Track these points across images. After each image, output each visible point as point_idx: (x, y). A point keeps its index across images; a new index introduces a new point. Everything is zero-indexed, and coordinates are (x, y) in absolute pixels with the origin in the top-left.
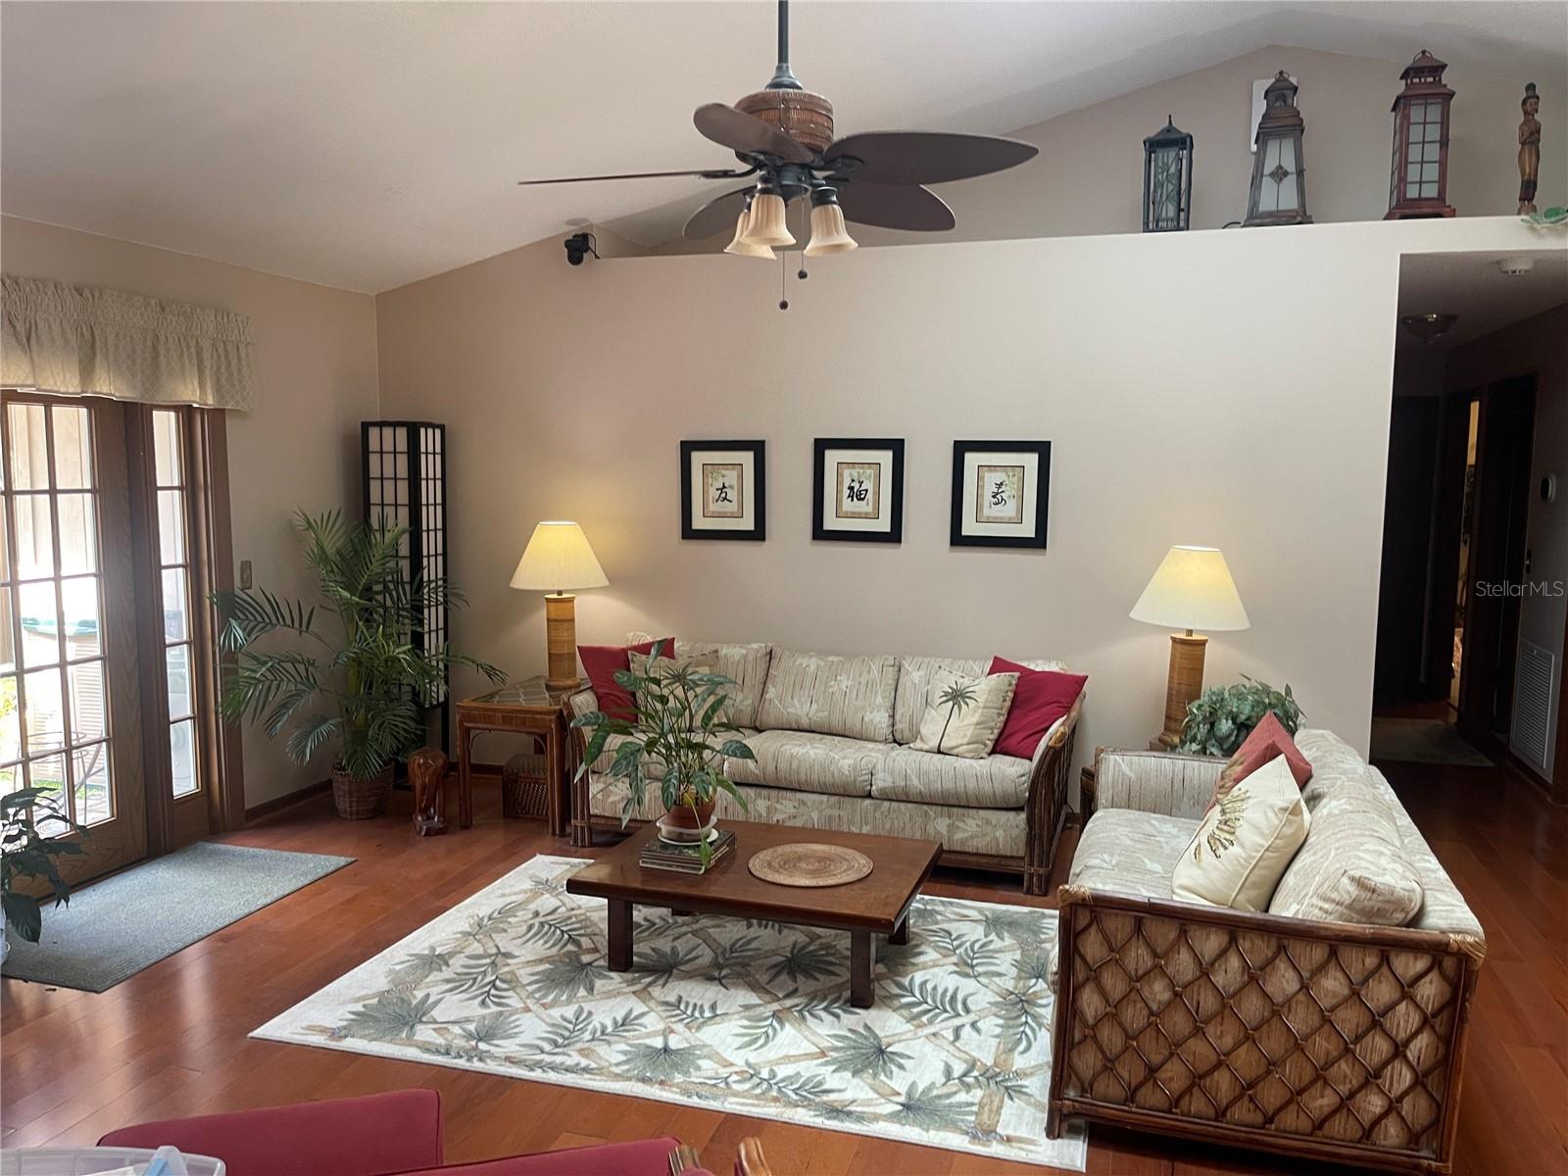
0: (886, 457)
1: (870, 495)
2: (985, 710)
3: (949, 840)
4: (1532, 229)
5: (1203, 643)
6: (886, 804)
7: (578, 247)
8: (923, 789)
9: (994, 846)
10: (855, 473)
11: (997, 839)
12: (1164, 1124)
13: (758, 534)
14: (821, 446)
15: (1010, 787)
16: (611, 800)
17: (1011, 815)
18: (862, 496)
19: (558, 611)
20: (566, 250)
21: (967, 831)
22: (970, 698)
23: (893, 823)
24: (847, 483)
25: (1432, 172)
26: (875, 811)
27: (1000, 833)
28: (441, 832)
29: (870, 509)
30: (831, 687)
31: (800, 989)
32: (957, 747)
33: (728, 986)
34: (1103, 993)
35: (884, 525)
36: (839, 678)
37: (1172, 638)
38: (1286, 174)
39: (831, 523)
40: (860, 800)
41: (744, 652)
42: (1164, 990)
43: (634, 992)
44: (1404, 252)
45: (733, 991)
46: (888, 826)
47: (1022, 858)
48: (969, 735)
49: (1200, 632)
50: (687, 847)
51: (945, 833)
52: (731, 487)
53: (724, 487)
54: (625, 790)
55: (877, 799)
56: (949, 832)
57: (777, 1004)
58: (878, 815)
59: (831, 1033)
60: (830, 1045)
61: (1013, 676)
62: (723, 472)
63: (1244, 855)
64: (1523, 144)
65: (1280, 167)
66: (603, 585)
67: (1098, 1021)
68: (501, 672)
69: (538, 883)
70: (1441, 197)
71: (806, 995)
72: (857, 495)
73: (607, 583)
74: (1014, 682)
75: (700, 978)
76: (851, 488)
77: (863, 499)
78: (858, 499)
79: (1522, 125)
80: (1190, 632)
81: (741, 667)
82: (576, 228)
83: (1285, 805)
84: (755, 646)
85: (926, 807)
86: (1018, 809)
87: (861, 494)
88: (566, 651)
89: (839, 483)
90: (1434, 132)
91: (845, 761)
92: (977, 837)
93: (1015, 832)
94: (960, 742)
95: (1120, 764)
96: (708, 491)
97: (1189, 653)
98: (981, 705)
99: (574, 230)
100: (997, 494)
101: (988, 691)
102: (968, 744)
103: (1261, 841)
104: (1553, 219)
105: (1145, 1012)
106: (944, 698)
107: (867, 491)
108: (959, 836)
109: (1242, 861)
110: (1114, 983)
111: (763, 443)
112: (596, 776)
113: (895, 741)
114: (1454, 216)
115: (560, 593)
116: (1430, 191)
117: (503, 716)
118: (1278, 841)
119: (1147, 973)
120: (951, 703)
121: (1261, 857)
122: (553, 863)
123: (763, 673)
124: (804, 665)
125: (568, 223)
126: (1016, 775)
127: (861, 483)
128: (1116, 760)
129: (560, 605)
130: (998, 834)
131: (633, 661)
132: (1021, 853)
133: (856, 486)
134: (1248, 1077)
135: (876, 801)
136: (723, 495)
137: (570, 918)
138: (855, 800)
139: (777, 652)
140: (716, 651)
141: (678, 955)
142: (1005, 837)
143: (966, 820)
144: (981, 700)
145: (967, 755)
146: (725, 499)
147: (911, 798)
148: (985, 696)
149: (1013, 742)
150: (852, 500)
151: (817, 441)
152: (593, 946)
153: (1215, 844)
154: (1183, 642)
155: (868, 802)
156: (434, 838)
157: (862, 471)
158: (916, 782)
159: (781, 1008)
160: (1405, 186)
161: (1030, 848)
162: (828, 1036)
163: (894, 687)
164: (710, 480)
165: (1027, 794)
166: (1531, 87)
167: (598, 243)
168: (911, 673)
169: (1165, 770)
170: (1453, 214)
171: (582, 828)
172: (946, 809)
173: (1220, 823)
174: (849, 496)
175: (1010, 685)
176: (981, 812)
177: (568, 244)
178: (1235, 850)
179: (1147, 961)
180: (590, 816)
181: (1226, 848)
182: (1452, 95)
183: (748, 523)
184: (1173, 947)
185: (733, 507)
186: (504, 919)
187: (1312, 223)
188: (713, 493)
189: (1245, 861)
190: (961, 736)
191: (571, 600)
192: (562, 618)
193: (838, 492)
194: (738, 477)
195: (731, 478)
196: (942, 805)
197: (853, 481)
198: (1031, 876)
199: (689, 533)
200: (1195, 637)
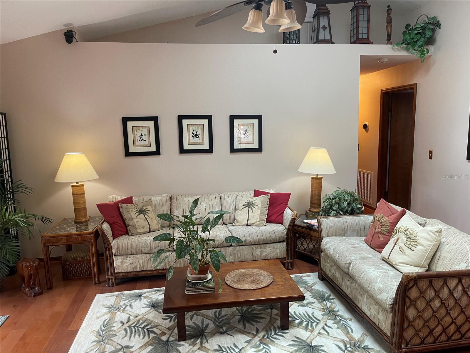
0: (205, 122)
1: (200, 136)
2: (262, 209)
3: (261, 256)
4: (393, 49)
5: (321, 179)
6: (238, 247)
7: (69, 36)
8: (251, 240)
9: (276, 255)
10: (194, 128)
11: (277, 253)
12: (433, 347)
13: (157, 153)
14: (181, 118)
15: (281, 234)
16: (125, 265)
17: (281, 243)
18: (198, 136)
19: (77, 191)
20: (65, 37)
21: (267, 252)
22: (255, 205)
23: (241, 254)
24: (191, 132)
25: (365, 30)
26: (234, 251)
27: (278, 251)
28: (41, 293)
29: (201, 141)
30: (200, 207)
31: (259, 328)
32: (255, 223)
33: (233, 335)
34: (416, 308)
35: (206, 146)
36: (201, 204)
37: (311, 177)
38: (326, 28)
39: (186, 147)
40: (228, 248)
41: (161, 198)
42: (438, 303)
43: (199, 349)
44: (361, 54)
45: (235, 336)
46: (239, 255)
47: (285, 258)
48: (259, 218)
49: (320, 175)
50: (203, 282)
51: (259, 254)
52: (145, 135)
53: (142, 135)
54: (131, 260)
55: (234, 246)
56: (260, 253)
57: (256, 337)
58: (235, 252)
59: (288, 344)
60: (293, 350)
61: (268, 196)
62: (141, 129)
63: (424, 249)
64: (387, 23)
65: (324, 25)
66: (97, 178)
67: (415, 319)
68: (50, 219)
69: (109, 308)
70: (368, 38)
71: (263, 330)
72: (195, 136)
73: (98, 177)
74: (269, 198)
75: (217, 334)
76: (193, 134)
77: (198, 137)
78: (196, 138)
79: (387, 18)
80: (317, 175)
81: (161, 204)
82: (66, 28)
83: (437, 230)
84: (164, 195)
85: (252, 246)
86: (283, 241)
87: (197, 136)
88: (82, 207)
89: (188, 131)
90: (366, 18)
91: (222, 234)
92: (270, 253)
93: (283, 250)
94: (256, 221)
95: (327, 222)
96: (135, 137)
97: (317, 182)
98: (260, 207)
99: (66, 29)
100: (245, 133)
101: (261, 202)
102: (259, 221)
103: (431, 243)
104: (398, 46)
105: (432, 311)
106: (244, 206)
107: (199, 134)
108: (264, 254)
109: (424, 251)
110: (421, 305)
111: (157, 117)
112: (117, 257)
113: (224, 224)
114: (372, 44)
115: (77, 183)
116: (365, 36)
117: (66, 238)
118: (436, 242)
119: (433, 299)
120: (247, 208)
121: (431, 248)
122: (107, 297)
123: (170, 205)
124: (187, 200)
125: (65, 25)
126: (282, 230)
127: (197, 131)
128: (325, 220)
129: (78, 188)
130: (277, 251)
131: (121, 207)
132: (285, 256)
133: (195, 133)
134: (459, 324)
135: (234, 247)
136: (142, 138)
137: (139, 321)
138: (226, 248)
139: (174, 196)
140: (151, 199)
141: (199, 326)
142: (280, 252)
143: (266, 248)
144: (260, 205)
145: (260, 225)
146: (143, 140)
147: (247, 244)
148: (261, 204)
149: (273, 218)
150: (194, 138)
151: (179, 116)
152: (161, 332)
153: (409, 246)
154: (316, 178)
155: (231, 248)
156: (38, 297)
157: (197, 127)
158: (249, 238)
159: (260, 339)
160: (359, 34)
161: (288, 255)
162: (288, 346)
163: (220, 204)
164: (136, 132)
165: (286, 236)
166: (389, 6)
167: (77, 35)
168: (226, 199)
169: (341, 222)
170: (372, 43)
171: (112, 279)
172: (259, 245)
173: (407, 239)
174: (193, 137)
175: (268, 199)
176: (271, 244)
177: (65, 34)
178: (419, 247)
179: (433, 293)
180: (115, 273)
181: (415, 247)
182: (369, 6)
183: (153, 149)
184: (442, 287)
185: (146, 143)
186: (109, 329)
187: (335, 44)
188: (137, 138)
189: (426, 251)
190: (255, 219)
191: (83, 185)
192: (80, 193)
193: (188, 135)
194: (148, 131)
195: (145, 131)
196: (257, 244)
197: (194, 131)
198: (288, 263)
199: (128, 154)
200: (319, 177)
